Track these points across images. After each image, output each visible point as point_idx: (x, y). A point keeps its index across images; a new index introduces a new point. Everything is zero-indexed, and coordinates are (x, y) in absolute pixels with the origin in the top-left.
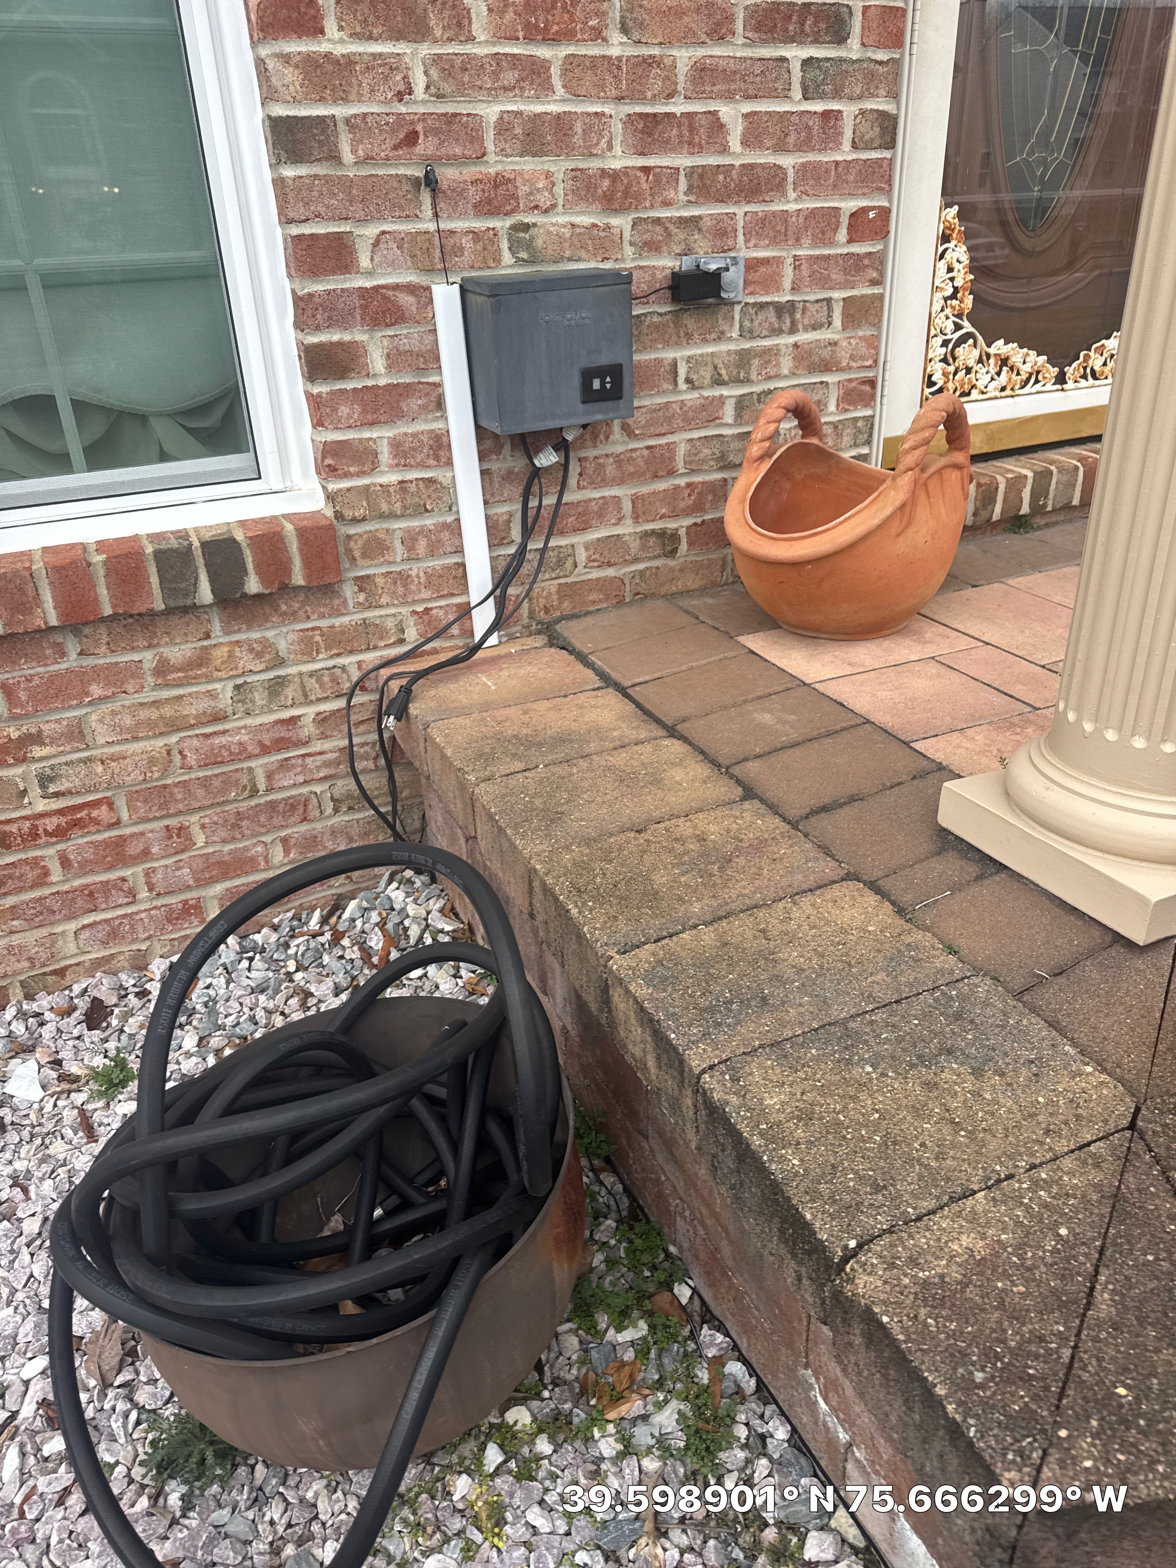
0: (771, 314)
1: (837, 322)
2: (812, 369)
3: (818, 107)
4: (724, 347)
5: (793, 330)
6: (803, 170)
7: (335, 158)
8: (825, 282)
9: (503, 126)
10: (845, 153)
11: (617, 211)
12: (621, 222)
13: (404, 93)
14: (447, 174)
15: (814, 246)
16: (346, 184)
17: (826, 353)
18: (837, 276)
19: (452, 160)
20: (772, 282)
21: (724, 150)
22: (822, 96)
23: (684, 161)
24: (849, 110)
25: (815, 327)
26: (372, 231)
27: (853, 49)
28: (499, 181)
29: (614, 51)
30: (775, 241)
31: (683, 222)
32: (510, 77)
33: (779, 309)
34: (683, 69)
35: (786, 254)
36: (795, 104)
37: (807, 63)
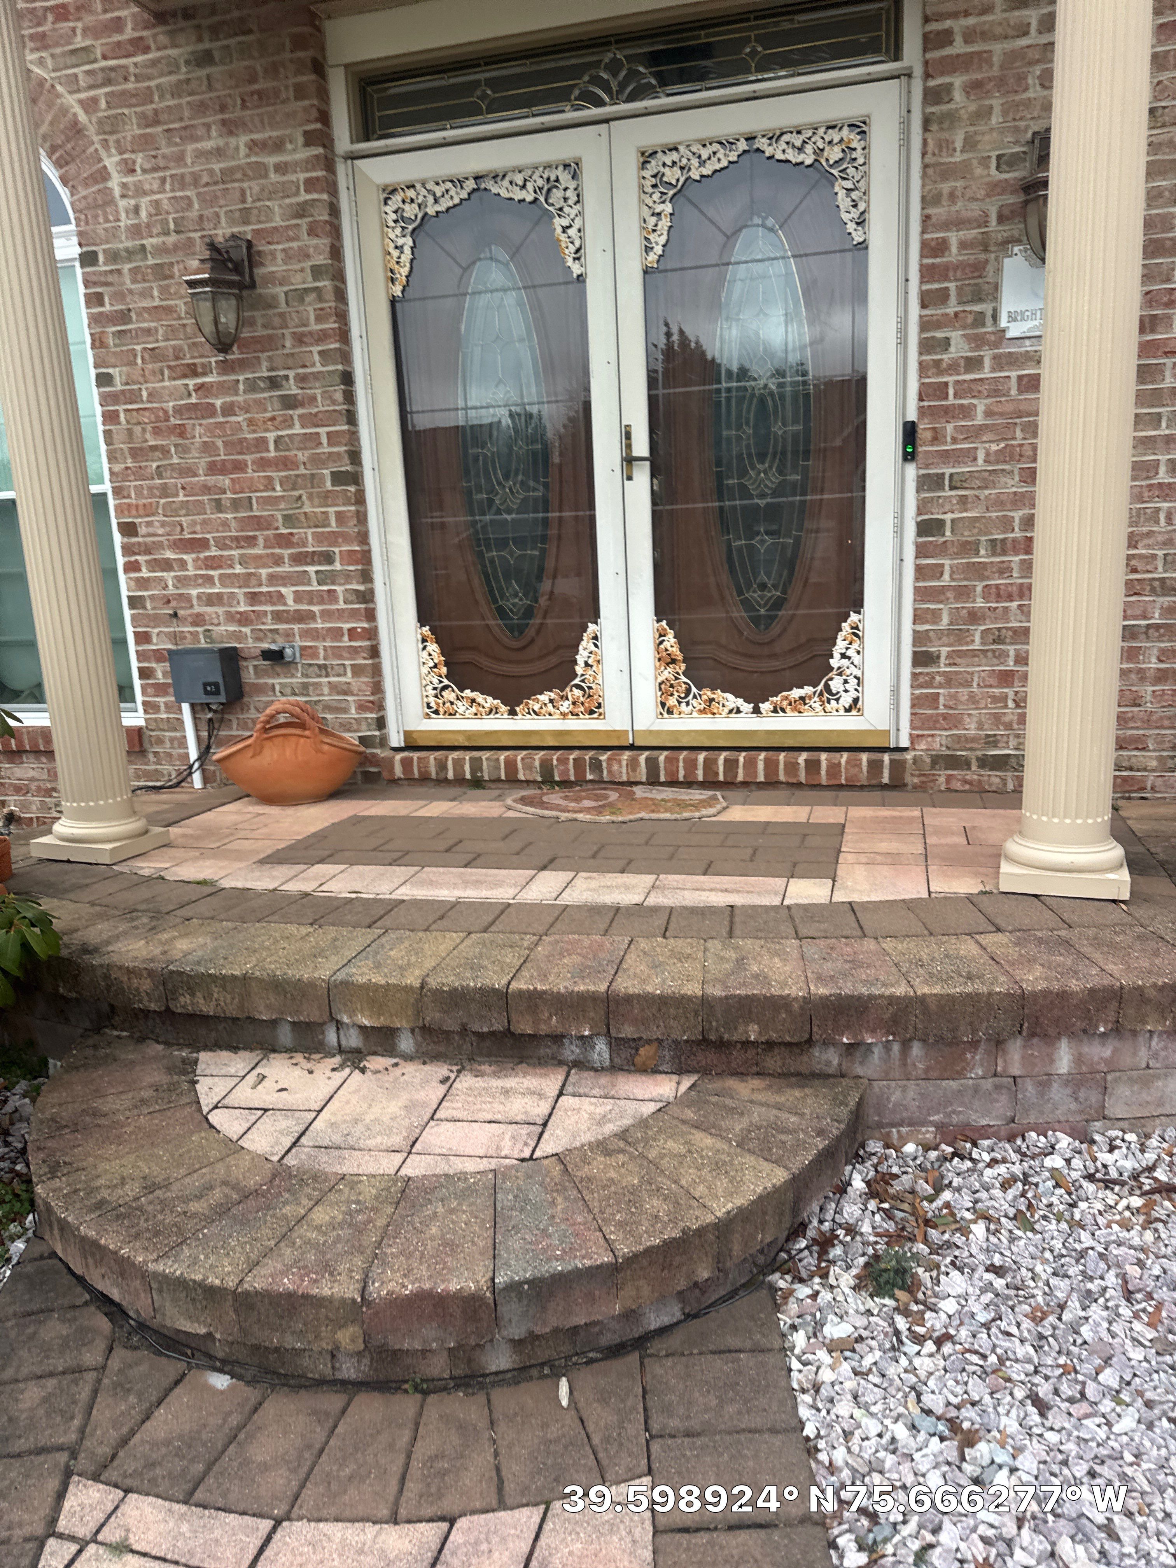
0: (316, 669)
1: (349, 674)
2: (339, 693)
3: (325, 588)
4: (294, 680)
5: (327, 676)
6: (322, 612)
7: (145, 608)
8: (340, 657)
9: (199, 597)
10: (341, 605)
11: (245, 626)
12: (246, 630)
13: (166, 587)
14: (181, 613)
15: (333, 640)
16: (149, 615)
17: (345, 687)
18: (345, 654)
19: (182, 608)
20: (315, 655)
21: (285, 604)
22: (326, 584)
23: (269, 608)
24: (339, 589)
25: (339, 675)
26: (156, 630)
27: (337, 566)
28: (198, 615)
29: (237, 571)
30: (313, 640)
31: (271, 630)
32: (200, 581)
33: (319, 666)
34: (264, 576)
35: (320, 645)
36: (315, 587)
37: (317, 572)
